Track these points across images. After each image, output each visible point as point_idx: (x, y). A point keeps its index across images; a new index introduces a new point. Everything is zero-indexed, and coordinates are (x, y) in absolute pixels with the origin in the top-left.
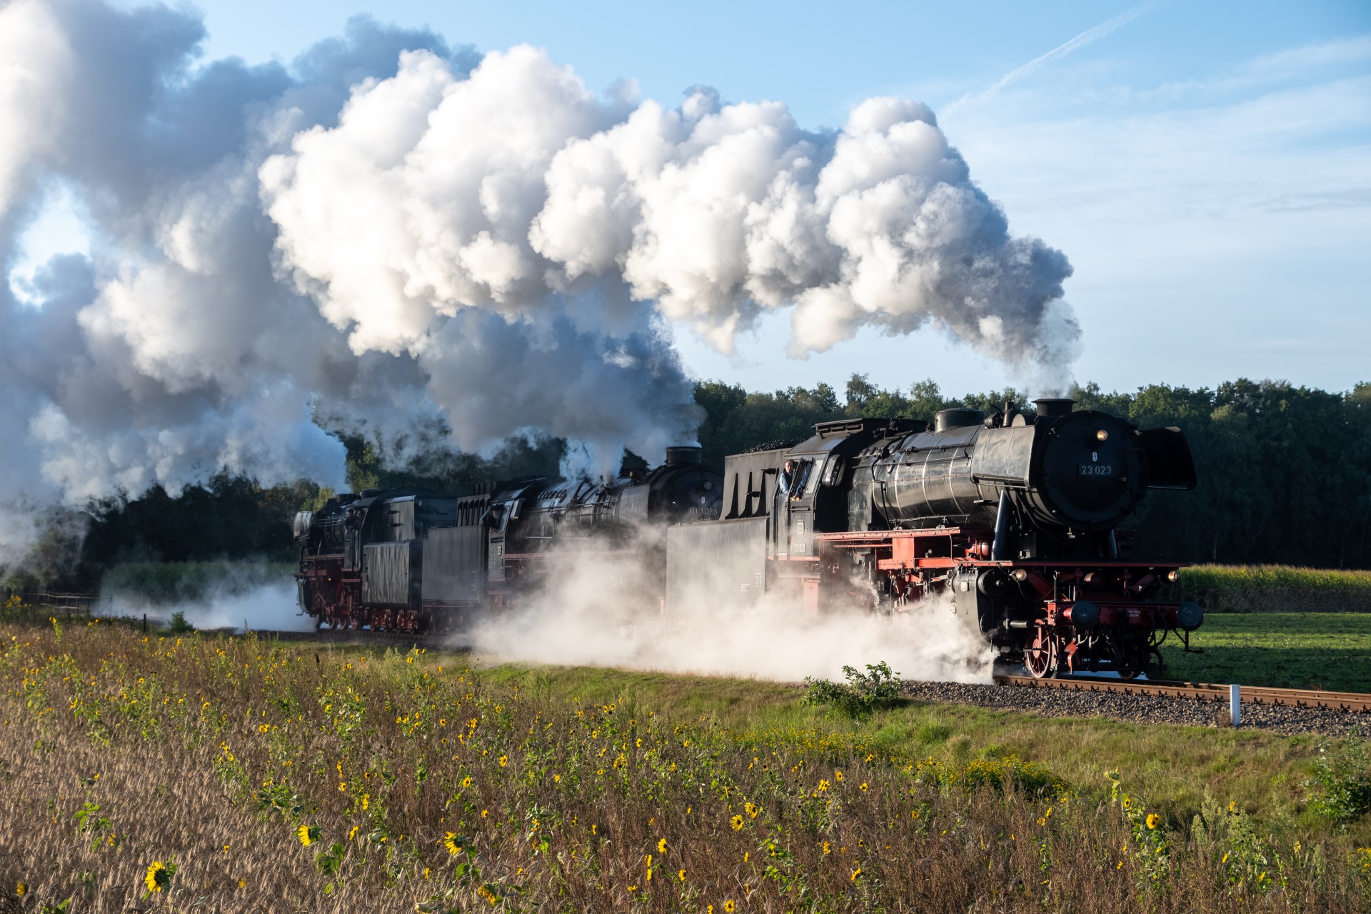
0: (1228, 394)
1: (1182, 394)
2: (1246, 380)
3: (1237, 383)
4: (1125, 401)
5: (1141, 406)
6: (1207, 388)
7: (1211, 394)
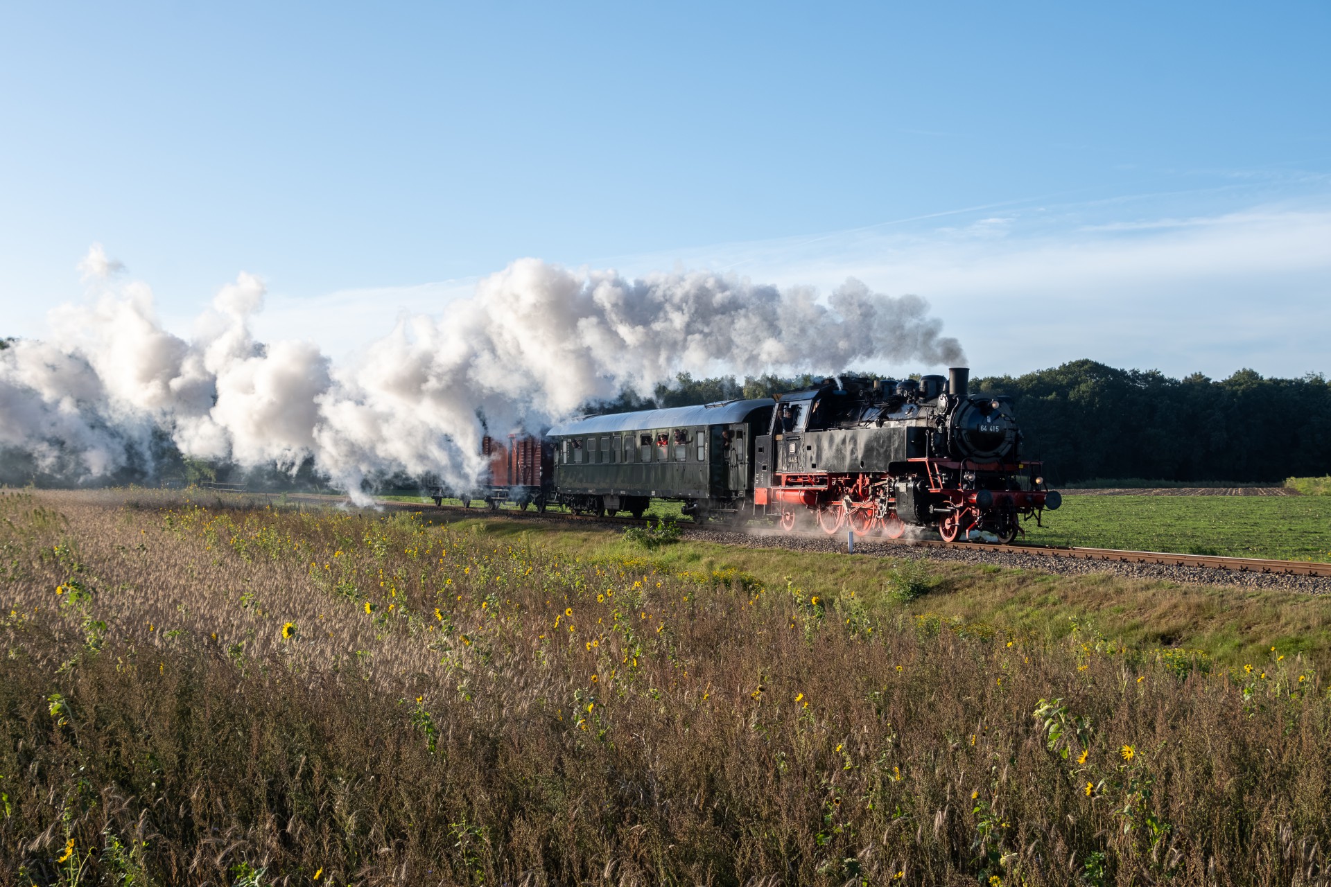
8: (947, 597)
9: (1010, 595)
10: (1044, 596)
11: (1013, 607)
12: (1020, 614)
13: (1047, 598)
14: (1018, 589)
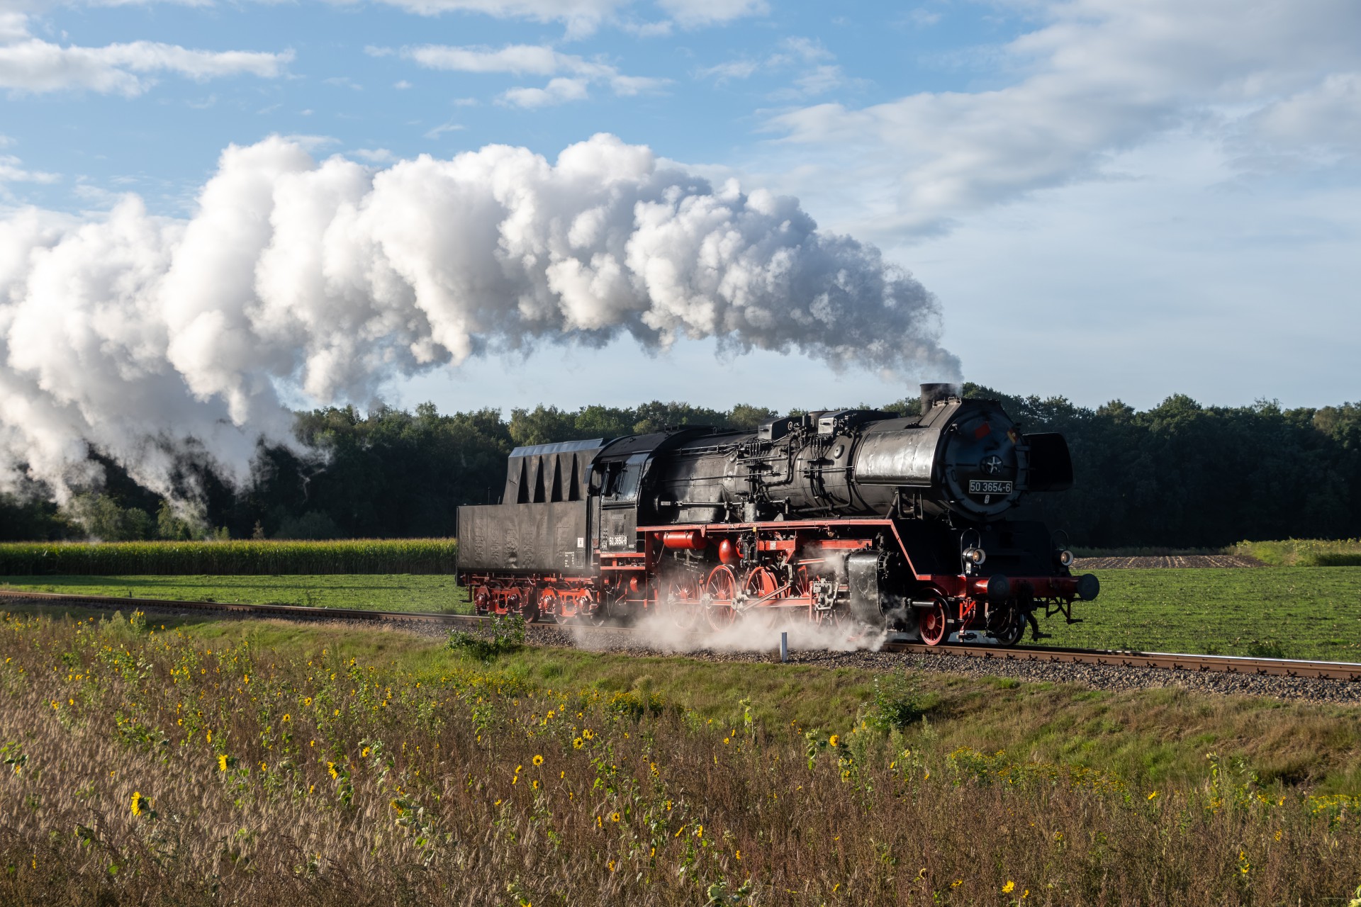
0: (645, 411)
1: (614, 413)
2: (657, 402)
3: (651, 406)
4: (573, 417)
5: (583, 421)
6: (631, 408)
7: (634, 412)
8: (951, 723)
9: (1044, 720)
10: (1094, 721)
11: (1052, 736)
12: (1067, 746)
13: (1099, 724)
14: (1054, 711)
